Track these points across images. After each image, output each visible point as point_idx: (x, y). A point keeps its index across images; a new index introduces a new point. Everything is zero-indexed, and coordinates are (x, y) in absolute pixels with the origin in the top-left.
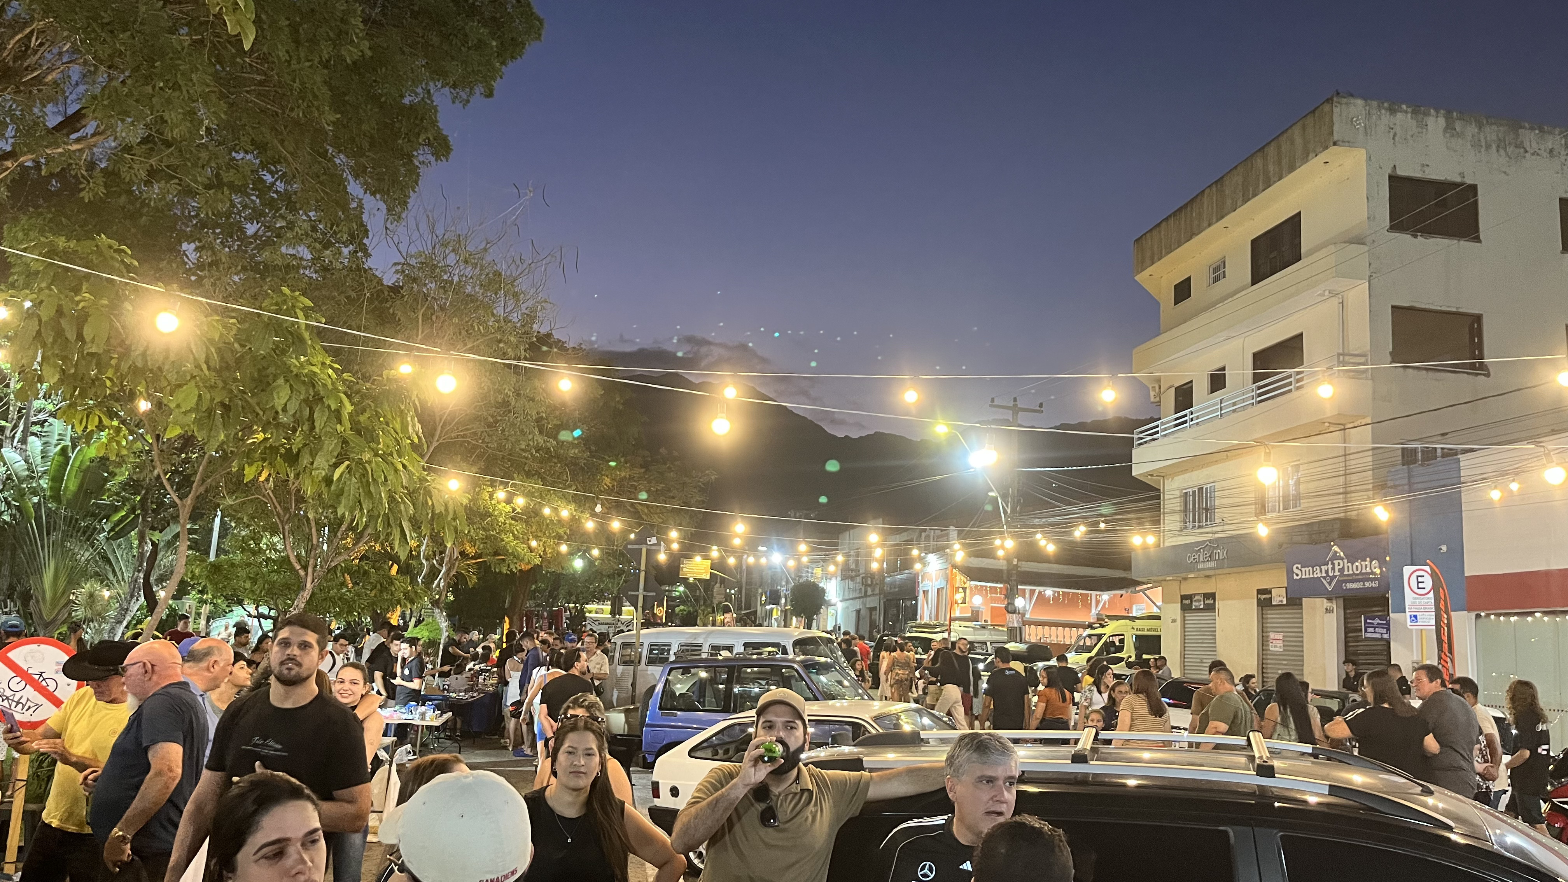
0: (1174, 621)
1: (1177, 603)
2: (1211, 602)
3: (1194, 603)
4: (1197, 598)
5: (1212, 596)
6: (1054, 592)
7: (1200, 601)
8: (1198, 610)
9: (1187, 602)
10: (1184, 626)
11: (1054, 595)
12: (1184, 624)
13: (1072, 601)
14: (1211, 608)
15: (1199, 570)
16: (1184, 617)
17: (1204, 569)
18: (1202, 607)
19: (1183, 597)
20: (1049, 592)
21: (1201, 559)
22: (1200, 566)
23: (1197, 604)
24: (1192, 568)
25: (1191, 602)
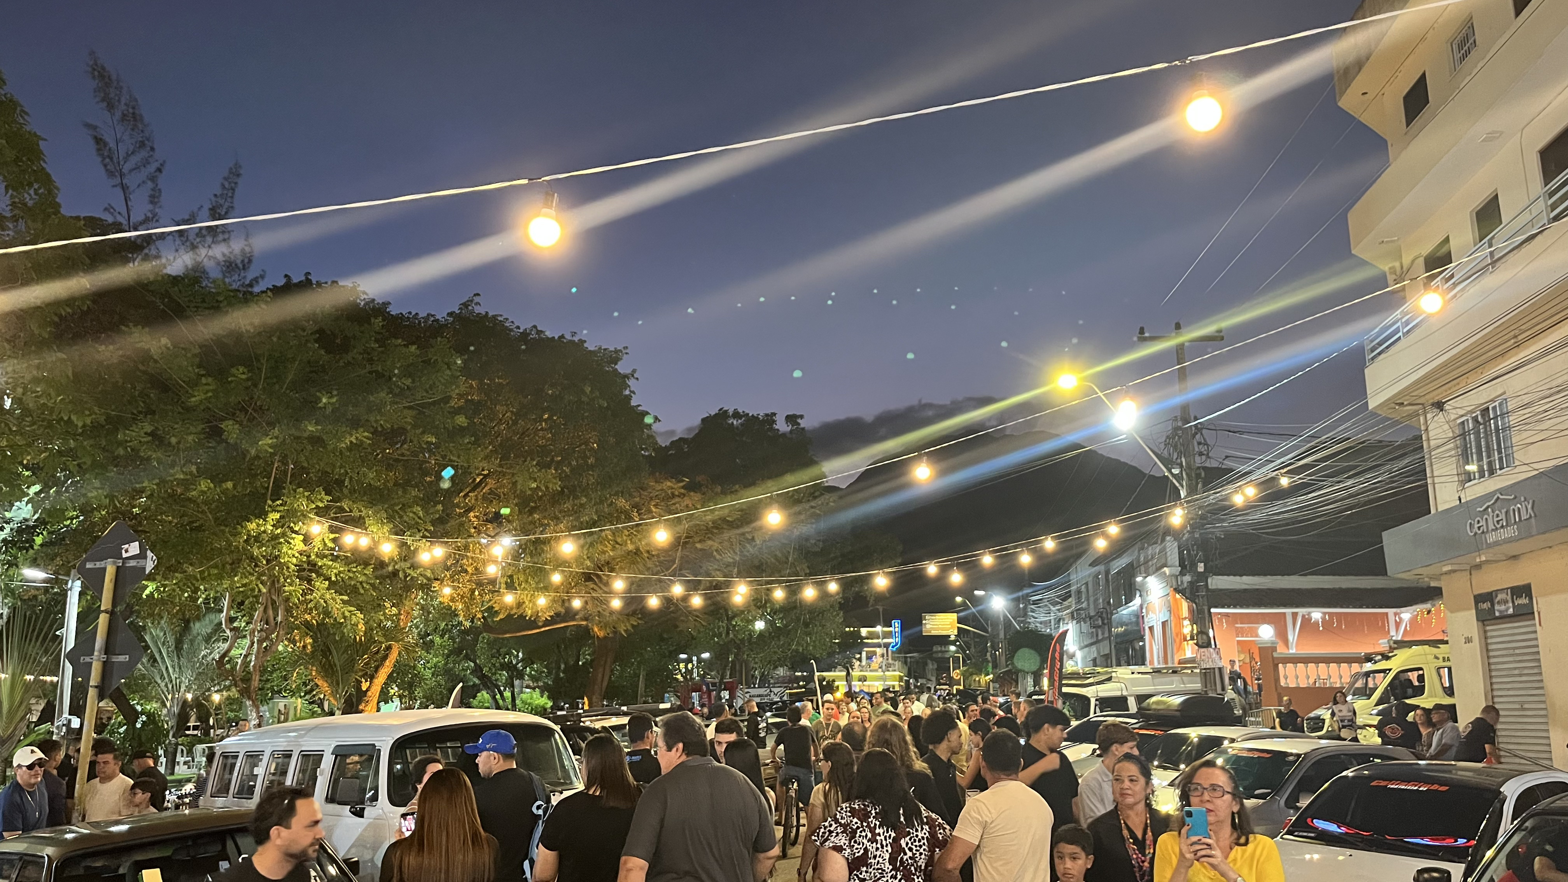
0: (1468, 640)
1: (1470, 609)
2: (1526, 601)
3: (1497, 607)
4: (1500, 597)
5: (1525, 590)
6: (1325, 614)
7: (1506, 602)
8: (1504, 618)
9: (1486, 606)
10: (1486, 649)
11: (1323, 619)
12: (1487, 644)
13: (1353, 626)
14: (1526, 613)
15: (1490, 546)
16: (1485, 632)
17: (1496, 543)
18: (1511, 611)
19: (1479, 599)
20: (1317, 614)
21: (1491, 527)
22: (1491, 538)
23: (1503, 607)
24: (1478, 543)
25: (1493, 605)
